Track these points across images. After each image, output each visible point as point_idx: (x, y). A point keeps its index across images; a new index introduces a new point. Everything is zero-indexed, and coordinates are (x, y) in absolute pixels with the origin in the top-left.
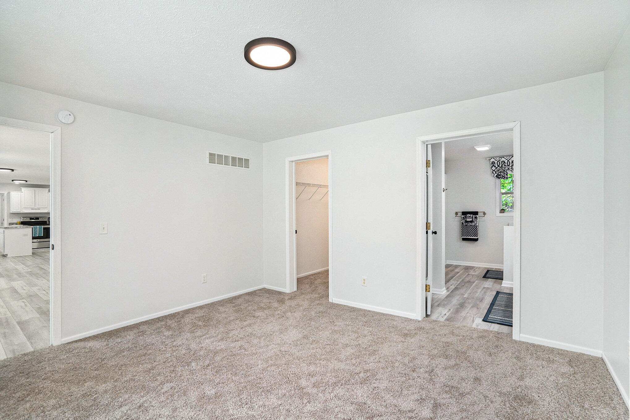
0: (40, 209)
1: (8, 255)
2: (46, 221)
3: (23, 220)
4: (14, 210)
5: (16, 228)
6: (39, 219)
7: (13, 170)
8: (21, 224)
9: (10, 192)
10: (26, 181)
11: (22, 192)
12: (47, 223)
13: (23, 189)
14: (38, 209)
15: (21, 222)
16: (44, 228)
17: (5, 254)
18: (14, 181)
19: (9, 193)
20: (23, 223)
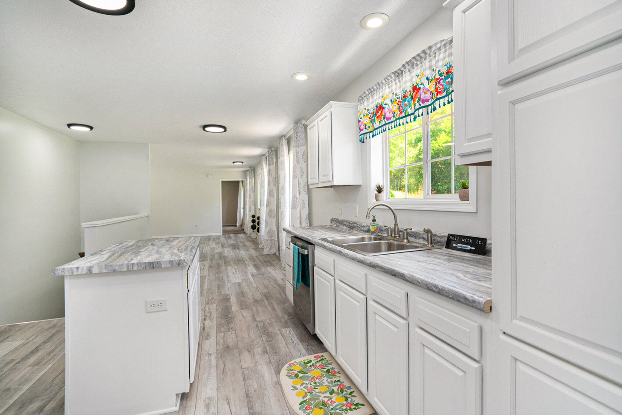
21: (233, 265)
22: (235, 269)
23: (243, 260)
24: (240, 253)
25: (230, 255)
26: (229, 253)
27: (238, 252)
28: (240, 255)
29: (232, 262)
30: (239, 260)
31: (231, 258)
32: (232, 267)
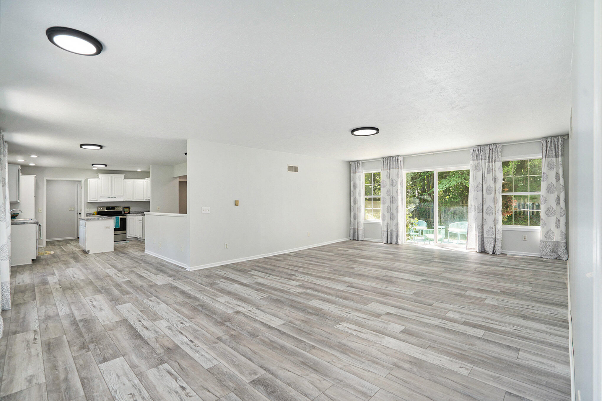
0: (116, 198)
1: (90, 252)
2: (121, 211)
3: (99, 210)
4: (91, 199)
5: (94, 219)
6: (114, 209)
7: (101, 147)
8: (98, 215)
9: (88, 179)
10: (106, 165)
11: (99, 179)
12: (122, 213)
13: (101, 176)
14: (114, 198)
15: (98, 212)
16: (120, 219)
17: (87, 250)
18: (94, 165)
19: (86, 180)
20: (100, 214)
21: (79, 281)
22: (74, 278)
23: (64, 290)
24: (69, 305)
25: (90, 297)
26: (95, 303)
27: (73, 307)
28: (69, 299)
29: (82, 284)
30: (71, 288)
31: (86, 291)
32: (79, 279)
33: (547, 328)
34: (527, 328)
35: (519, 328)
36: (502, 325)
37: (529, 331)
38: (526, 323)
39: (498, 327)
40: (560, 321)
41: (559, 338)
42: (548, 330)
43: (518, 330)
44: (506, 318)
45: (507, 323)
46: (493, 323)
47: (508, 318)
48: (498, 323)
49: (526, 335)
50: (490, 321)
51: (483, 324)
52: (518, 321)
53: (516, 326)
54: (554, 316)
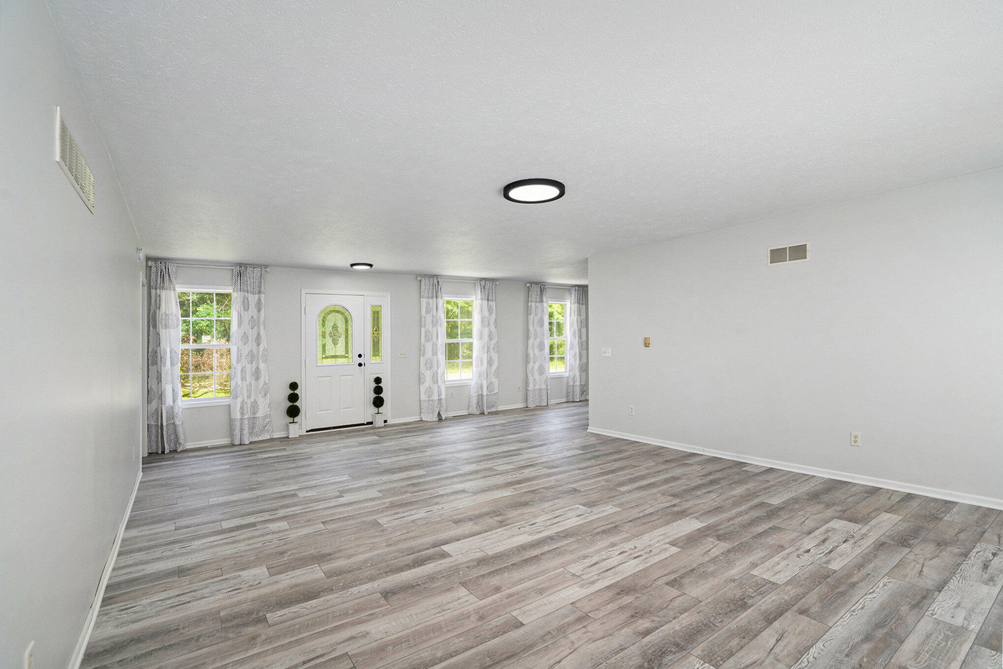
33: (144, 570)
34: (174, 556)
35: (184, 550)
36: (209, 544)
37: (170, 553)
38: (177, 562)
39: (211, 539)
40: (120, 595)
41: (128, 563)
42: (141, 567)
43: (184, 548)
44: (209, 556)
45: (203, 549)
46: (222, 541)
47: (206, 556)
48: (215, 543)
49: (172, 546)
50: (226, 541)
51: (233, 534)
52: (190, 559)
53: (189, 552)
54: (128, 602)
